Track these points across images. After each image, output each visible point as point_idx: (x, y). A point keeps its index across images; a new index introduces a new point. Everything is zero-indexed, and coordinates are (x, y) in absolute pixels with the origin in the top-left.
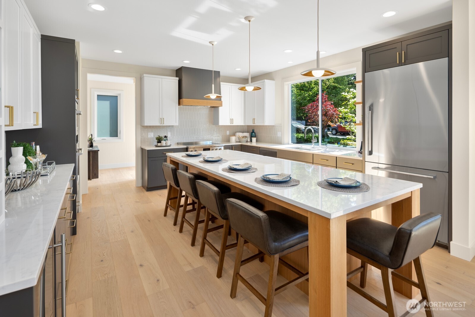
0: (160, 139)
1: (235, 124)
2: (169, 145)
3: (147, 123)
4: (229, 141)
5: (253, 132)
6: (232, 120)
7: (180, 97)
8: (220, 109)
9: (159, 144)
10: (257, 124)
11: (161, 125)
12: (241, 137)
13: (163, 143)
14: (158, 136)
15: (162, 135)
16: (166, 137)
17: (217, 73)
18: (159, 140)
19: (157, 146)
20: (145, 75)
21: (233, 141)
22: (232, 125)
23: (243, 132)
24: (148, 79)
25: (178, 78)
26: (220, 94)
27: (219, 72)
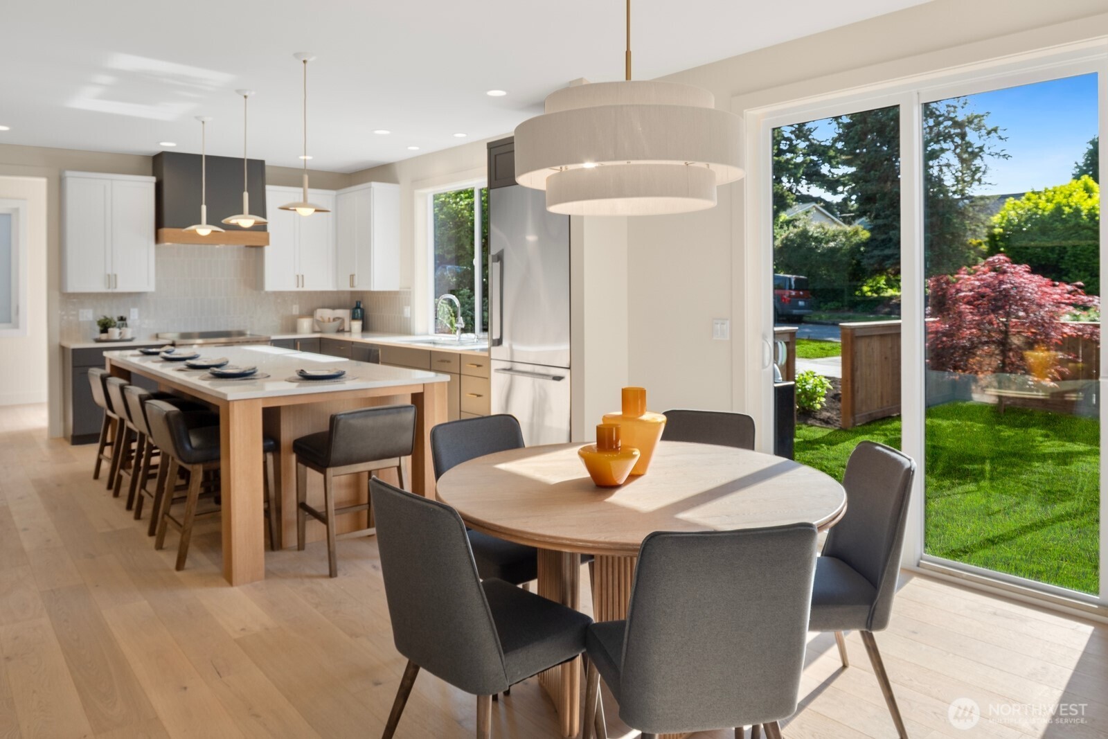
0: (107, 323)
1: (309, 286)
2: (128, 336)
3: (73, 286)
4: (294, 330)
5: (358, 307)
6: (300, 279)
7: (159, 223)
8: (267, 249)
9: (104, 336)
10: (359, 287)
11: (110, 291)
12: (326, 319)
13: (114, 333)
14: (103, 318)
15: (114, 315)
16: (122, 319)
17: (257, 167)
18: (105, 326)
19: (98, 341)
20: (68, 173)
21: (305, 329)
22: (300, 289)
23: (334, 308)
24: (77, 183)
25: (153, 179)
26: (264, 216)
27: (263, 162)
